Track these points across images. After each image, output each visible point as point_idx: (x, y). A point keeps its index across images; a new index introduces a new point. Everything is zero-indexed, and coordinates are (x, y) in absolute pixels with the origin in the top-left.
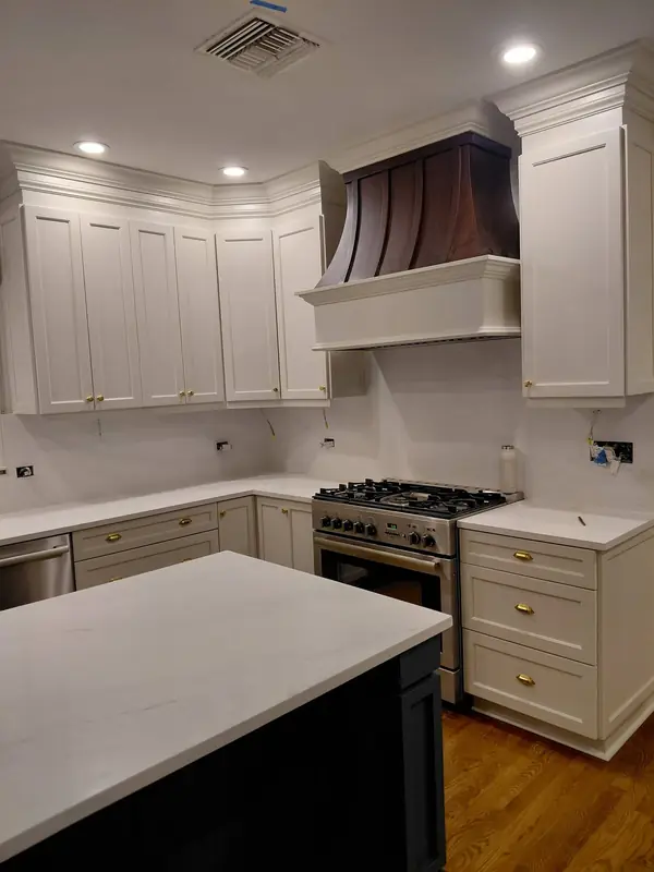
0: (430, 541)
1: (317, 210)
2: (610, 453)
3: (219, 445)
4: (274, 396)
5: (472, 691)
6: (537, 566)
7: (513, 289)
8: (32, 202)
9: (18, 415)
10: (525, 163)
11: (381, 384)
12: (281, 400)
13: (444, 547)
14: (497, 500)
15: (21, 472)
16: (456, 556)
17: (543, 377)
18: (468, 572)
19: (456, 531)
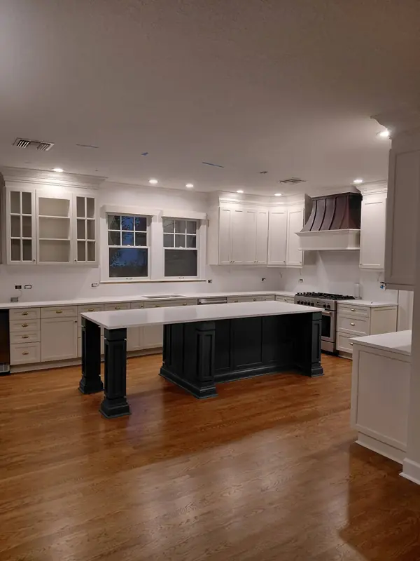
0: (329, 306)
1: (303, 206)
2: (384, 285)
3: (263, 279)
4: (284, 264)
5: (338, 349)
6: (357, 313)
7: (358, 237)
8: (222, 205)
9: (211, 265)
10: (363, 203)
11: (321, 262)
12: (286, 265)
13: (333, 308)
14: (352, 298)
15: (209, 282)
16: (336, 311)
17: (365, 263)
18: (338, 316)
19: (336, 304)
